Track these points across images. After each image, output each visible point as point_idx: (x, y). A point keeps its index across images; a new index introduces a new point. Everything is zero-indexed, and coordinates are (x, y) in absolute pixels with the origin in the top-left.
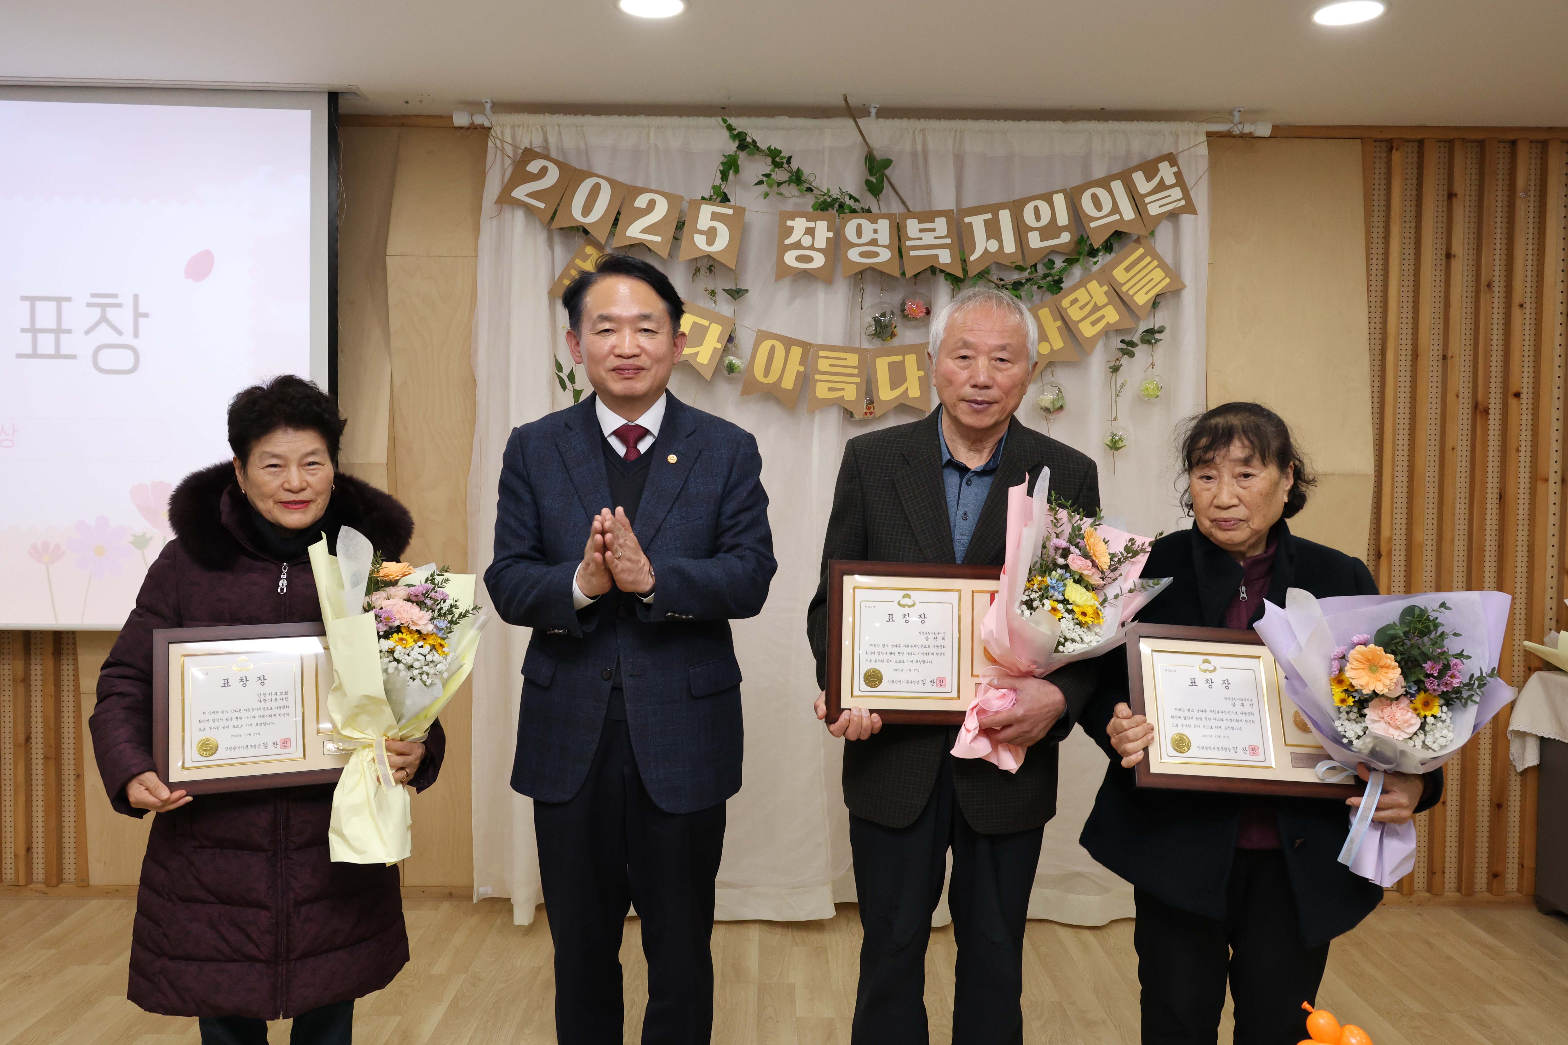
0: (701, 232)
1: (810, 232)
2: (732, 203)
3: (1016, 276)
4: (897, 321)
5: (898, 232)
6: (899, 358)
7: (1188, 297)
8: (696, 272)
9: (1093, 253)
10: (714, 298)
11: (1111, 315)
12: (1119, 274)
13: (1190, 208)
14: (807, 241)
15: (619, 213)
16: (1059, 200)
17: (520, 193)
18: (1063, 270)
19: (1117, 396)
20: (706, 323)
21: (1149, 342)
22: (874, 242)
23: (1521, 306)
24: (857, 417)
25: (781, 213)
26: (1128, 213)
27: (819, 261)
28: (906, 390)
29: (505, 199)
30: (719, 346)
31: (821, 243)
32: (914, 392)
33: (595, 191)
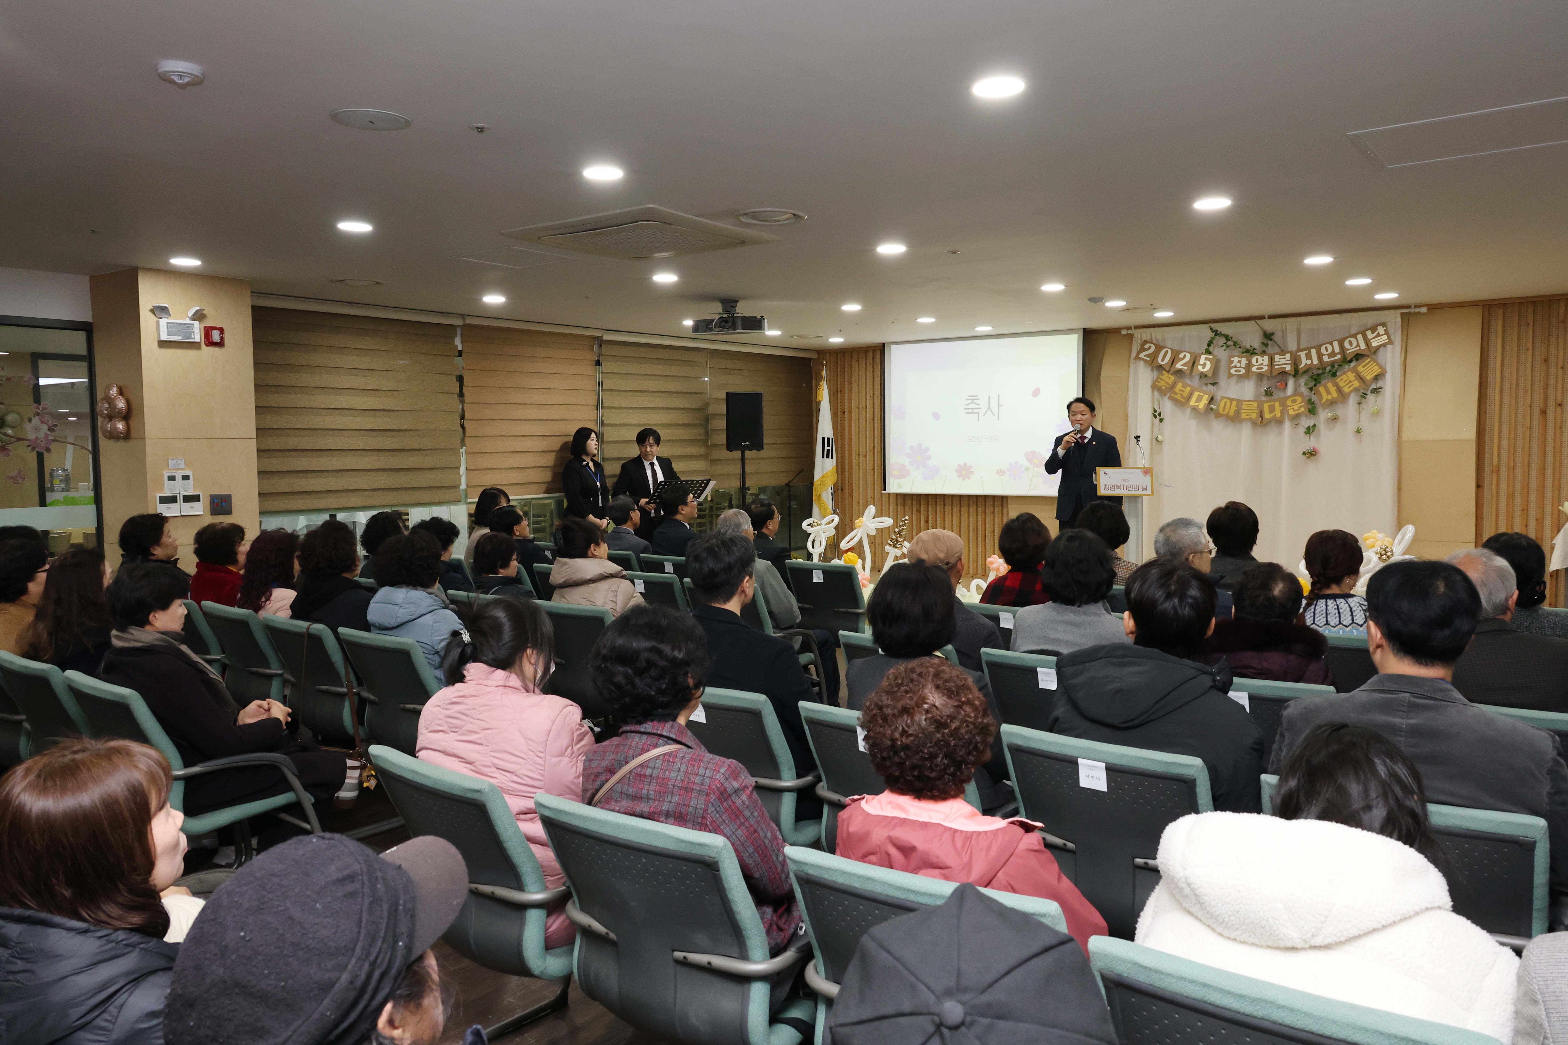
0: (1201, 365)
1: (1240, 362)
2: (1212, 354)
3: (1318, 372)
4: (1274, 390)
5: (1272, 360)
6: (1273, 403)
7: (1388, 376)
8: (1199, 378)
9: (1350, 361)
10: (1206, 386)
11: (1356, 384)
12: (1360, 369)
13: (1391, 342)
15: (1174, 360)
16: (1336, 344)
17: (1142, 355)
18: (1338, 369)
20: (1203, 395)
21: (1374, 393)
22: (1262, 364)
23: (1562, 368)
24: (1257, 424)
25: (1230, 356)
26: (1363, 346)
27: (1243, 371)
28: (1275, 414)
29: (1137, 358)
30: (1208, 402)
31: (1244, 365)
32: (1278, 415)
33: (1166, 352)
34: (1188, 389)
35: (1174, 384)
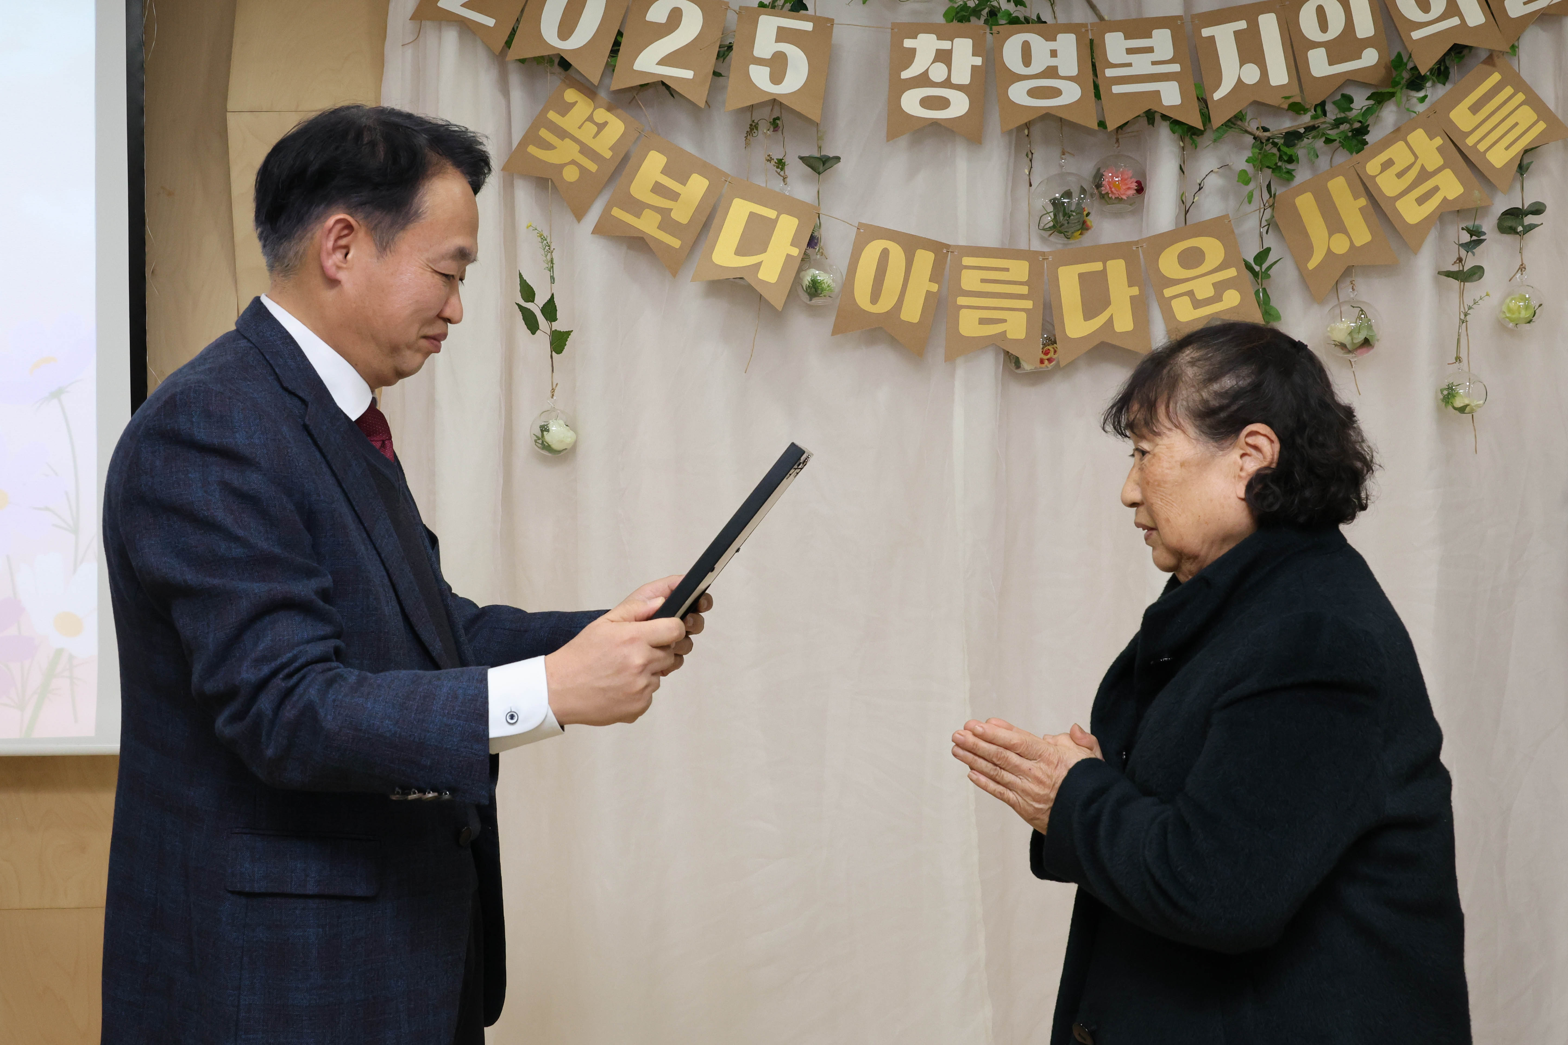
0: (761, 62)
1: (944, 57)
2: (811, 12)
3: (1286, 124)
5: (1092, 54)
6: (1097, 266)
8: (752, 129)
9: (1416, 82)
10: (782, 173)
11: (1450, 186)
12: (1461, 116)
14: (938, 73)
15: (620, 34)
17: (453, 2)
18: (1368, 111)
19: (1463, 321)
20: (771, 214)
21: (1512, 231)
22: (1051, 72)
24: (1027, 366)
25: (894, 26)
26: (1475, 15)
27: (959, 105)
28: (1111, 320)
30: (795, 252)
31: (962, 76)
32: (1124, 322)
34: (698, 185)
35: (626, 159)
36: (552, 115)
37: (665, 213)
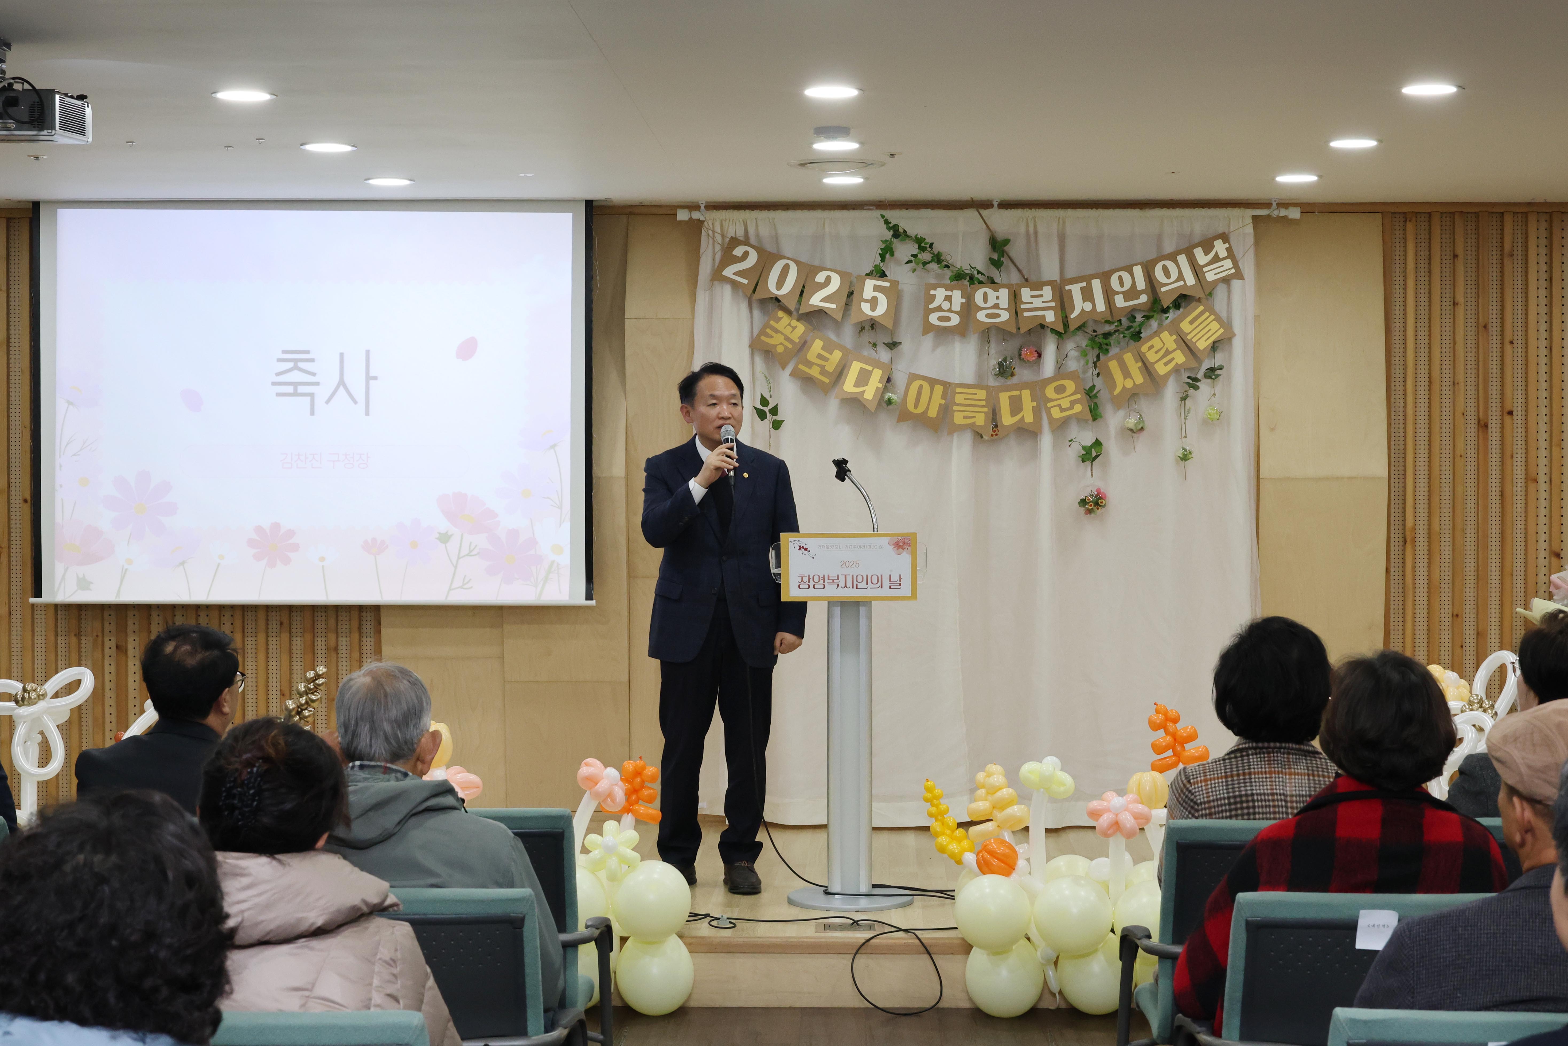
0: (866, 301)
1: (948, 298)
2: (889, 278)
3: (1108, 328)
4: (1015, 363)
5: (1015, 297)
6: (1017, 392)
7: (1237, 343)
8: (861, 331)
9: (1165, 311)
10: (875, 349)
11: (1180, 358)
12: (1185, 326)
13: (1239, 275)
14: (946, 305)
15: (804, 286)
16: (1138, 271)
17: (729, 272)
18: (1141, 325)
19: (1185, 419)
20: (870, 368)
21: (1210, 378)
22: (996, 306)
23: (1512, 343)
24: (985, 437)
25: (926, 284)
26: (1190, 280)
27: (955, 320)
28: (1023, 417)
29: (717, 276)
30: (880, 386)
31: (957, 307)
32: (1029, 418)
33: (785, 270)
34: (837, 355)
35: (805, 342)
36: (772, 323)
37: (822, 367)
